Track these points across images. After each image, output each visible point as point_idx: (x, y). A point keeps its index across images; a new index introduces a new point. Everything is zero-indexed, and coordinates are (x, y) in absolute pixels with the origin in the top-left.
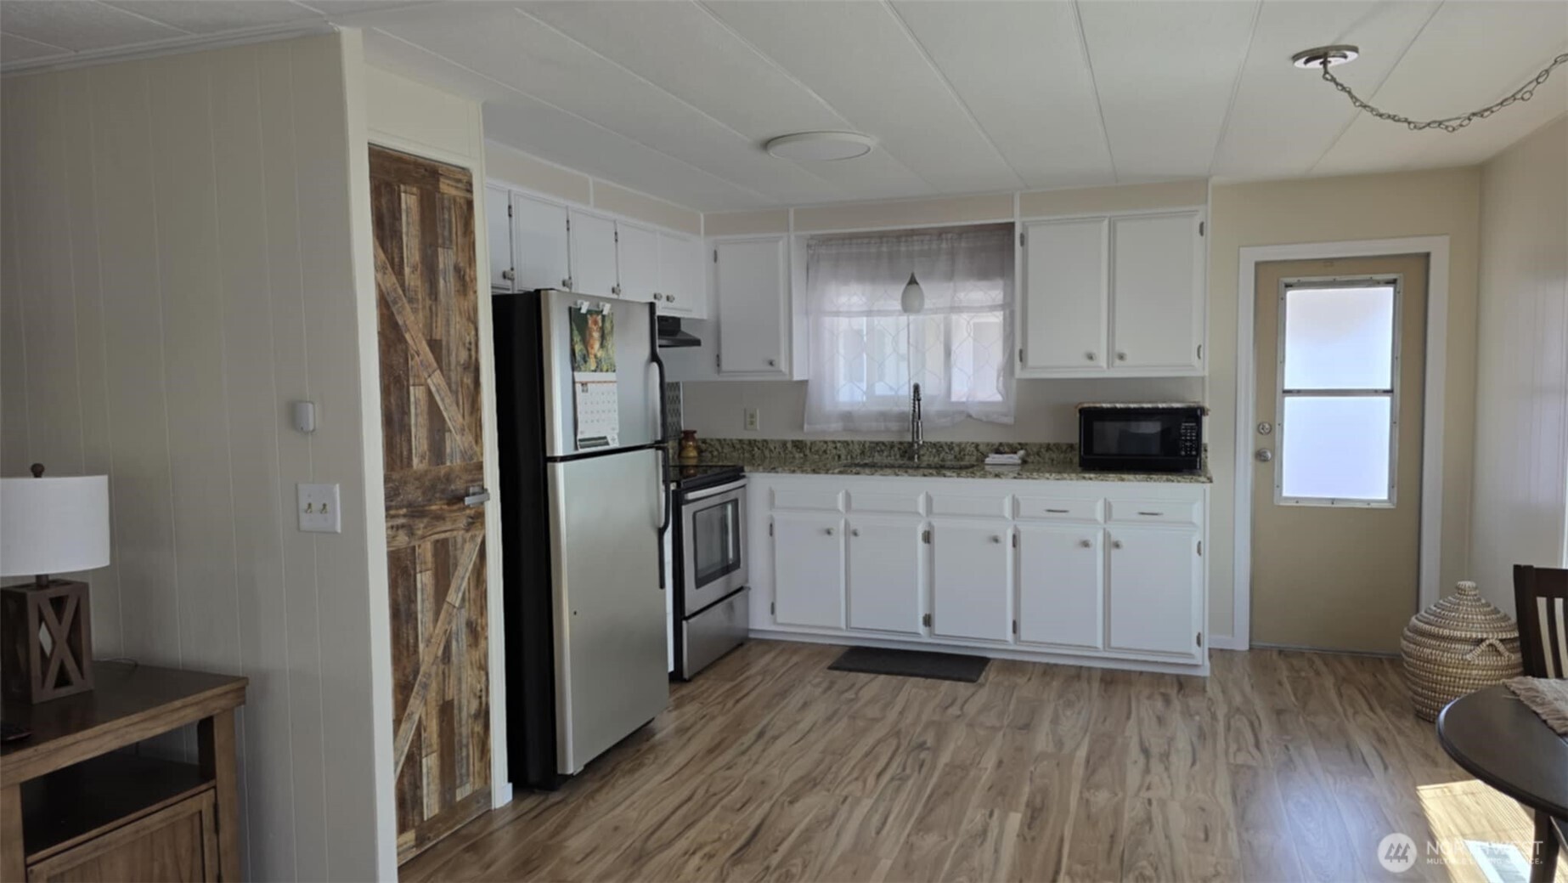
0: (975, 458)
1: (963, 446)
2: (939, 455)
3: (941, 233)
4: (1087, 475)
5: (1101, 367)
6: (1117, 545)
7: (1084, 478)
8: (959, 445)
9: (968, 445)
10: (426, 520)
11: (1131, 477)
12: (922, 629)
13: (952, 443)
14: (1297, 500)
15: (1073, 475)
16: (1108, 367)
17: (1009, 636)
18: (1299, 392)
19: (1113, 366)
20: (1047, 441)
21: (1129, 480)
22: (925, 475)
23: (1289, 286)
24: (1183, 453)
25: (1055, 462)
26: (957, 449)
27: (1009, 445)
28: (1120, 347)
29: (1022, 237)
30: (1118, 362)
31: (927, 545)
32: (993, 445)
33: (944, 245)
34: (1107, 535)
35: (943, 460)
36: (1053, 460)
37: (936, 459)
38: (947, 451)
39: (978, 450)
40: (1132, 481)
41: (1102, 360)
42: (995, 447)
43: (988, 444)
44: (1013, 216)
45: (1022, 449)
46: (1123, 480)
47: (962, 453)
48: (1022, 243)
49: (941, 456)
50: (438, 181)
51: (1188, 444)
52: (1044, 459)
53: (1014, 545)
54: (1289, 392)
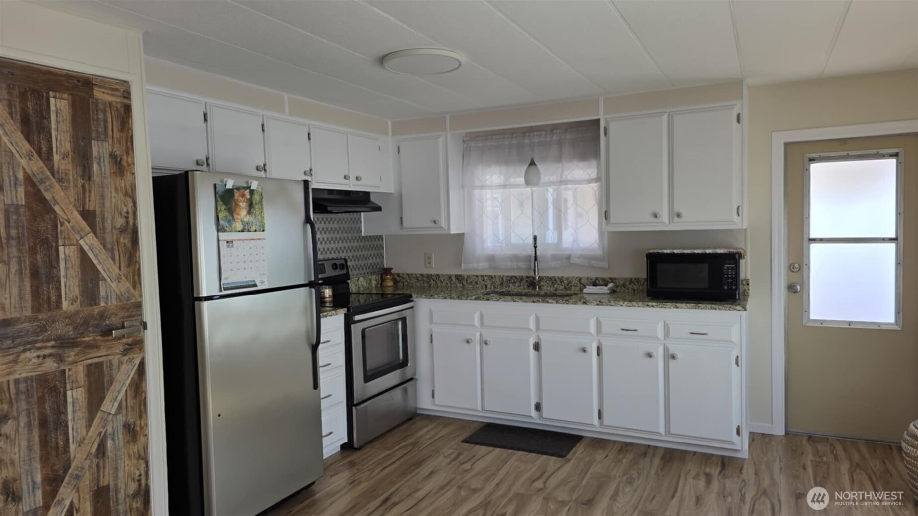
0: (578, 288)
1: (570, 279)
2: (554, 285)
3: (553, 128)
4: (650, 304)
5: (664, 223)
6: (673, 357)
7: (648, 306)
8: (568, 279)
9: (574, 279)
10: (76, 350)
11: (683, 305)
12: (533, 413)
13: (562, 277)
14: (822, 322)
15: (640, 304)
16: (670, 224)
17: (596, 421)
18: (821, 240)
19: (672, 222)
20: (630, 276)
21: (682, 308)
22: (534, 302)
23: (812, 160)
24: (726, 287)
25: (636, 292)
26: (566, 282)
27: (603, 279)
28: (677, 208)
29: (605, 129)
30: (676, 219)
31: (536, 352)
32: (591, 279)
33: (555, 138)
34: (666, 349)
35: (556, 290)
36: (634, 290)
37: (552, 288)
38: (559, 282)
39: (581, 283)
40: (684, 308)
41: (665, 217)
42: (593, 280)
43: (588, 278)
44: (598, 114)
45: (612, 282)
46: (677, 308)
47: (570, 285)
48: (605, 134)
49: (555, 286)
50: (93, 89)
51: (729, 280)
52: (628, 289)
53: (598, 354)
54: (814, 240)
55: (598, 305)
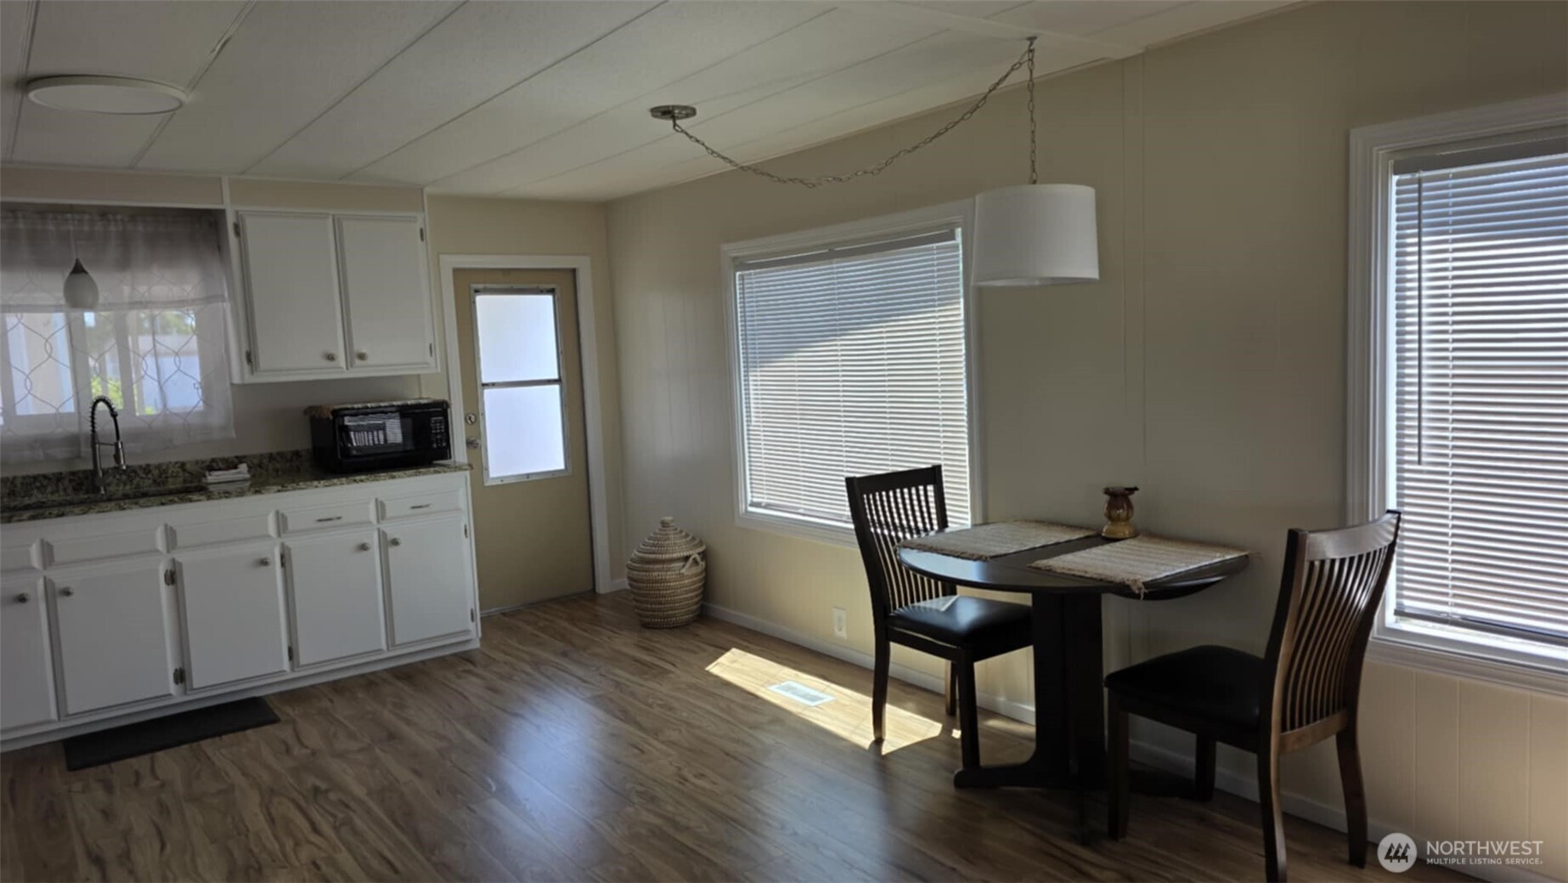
0: (181, 479)
1: (164, 467)
2: (131, 481)
3: (105, 213)
4: (358, 478)
5: (341, 368)
6: (395, 542)
7: (355, 481)
8: (158, 467)
9: (170, 466)
11: (401, 473)
12: (173, 688)
13: (148, 465)
14: (502, 479)
15: (344, 480)
16: (347, 369)
17: (286, 665)
18: (493, 385)
19: (352, 366)
20: (269, 451)
21: (400, 477)
22: (163, 504)
23: (477, 291)
24: (435, 446)
25: (280, 473)
26: (156, 472)
27: (224, 460)
28: (360, 347)
29: (236, 227)
30: (358, 362)
31: (171, 587)
32: (203, 462)
33: (112, 228)
34: (382, 535)
35: (138, 486)
36: (277, 471)
37: (128, 487)
38: (144, 476)
39: (184, 470)
40: (403, 477)
41: (341, 360)
42: (208, 463)
43: (197, 462)
44: (222, 203)
45: (241, 462)
46: (394, 477)
47: (164, 476)
48: (237, 233)
49: (135, 482)
51: (439, 437)
52: (267, 470)
53: (283, 565)
54: (485, 385)
55: (279, 491)
